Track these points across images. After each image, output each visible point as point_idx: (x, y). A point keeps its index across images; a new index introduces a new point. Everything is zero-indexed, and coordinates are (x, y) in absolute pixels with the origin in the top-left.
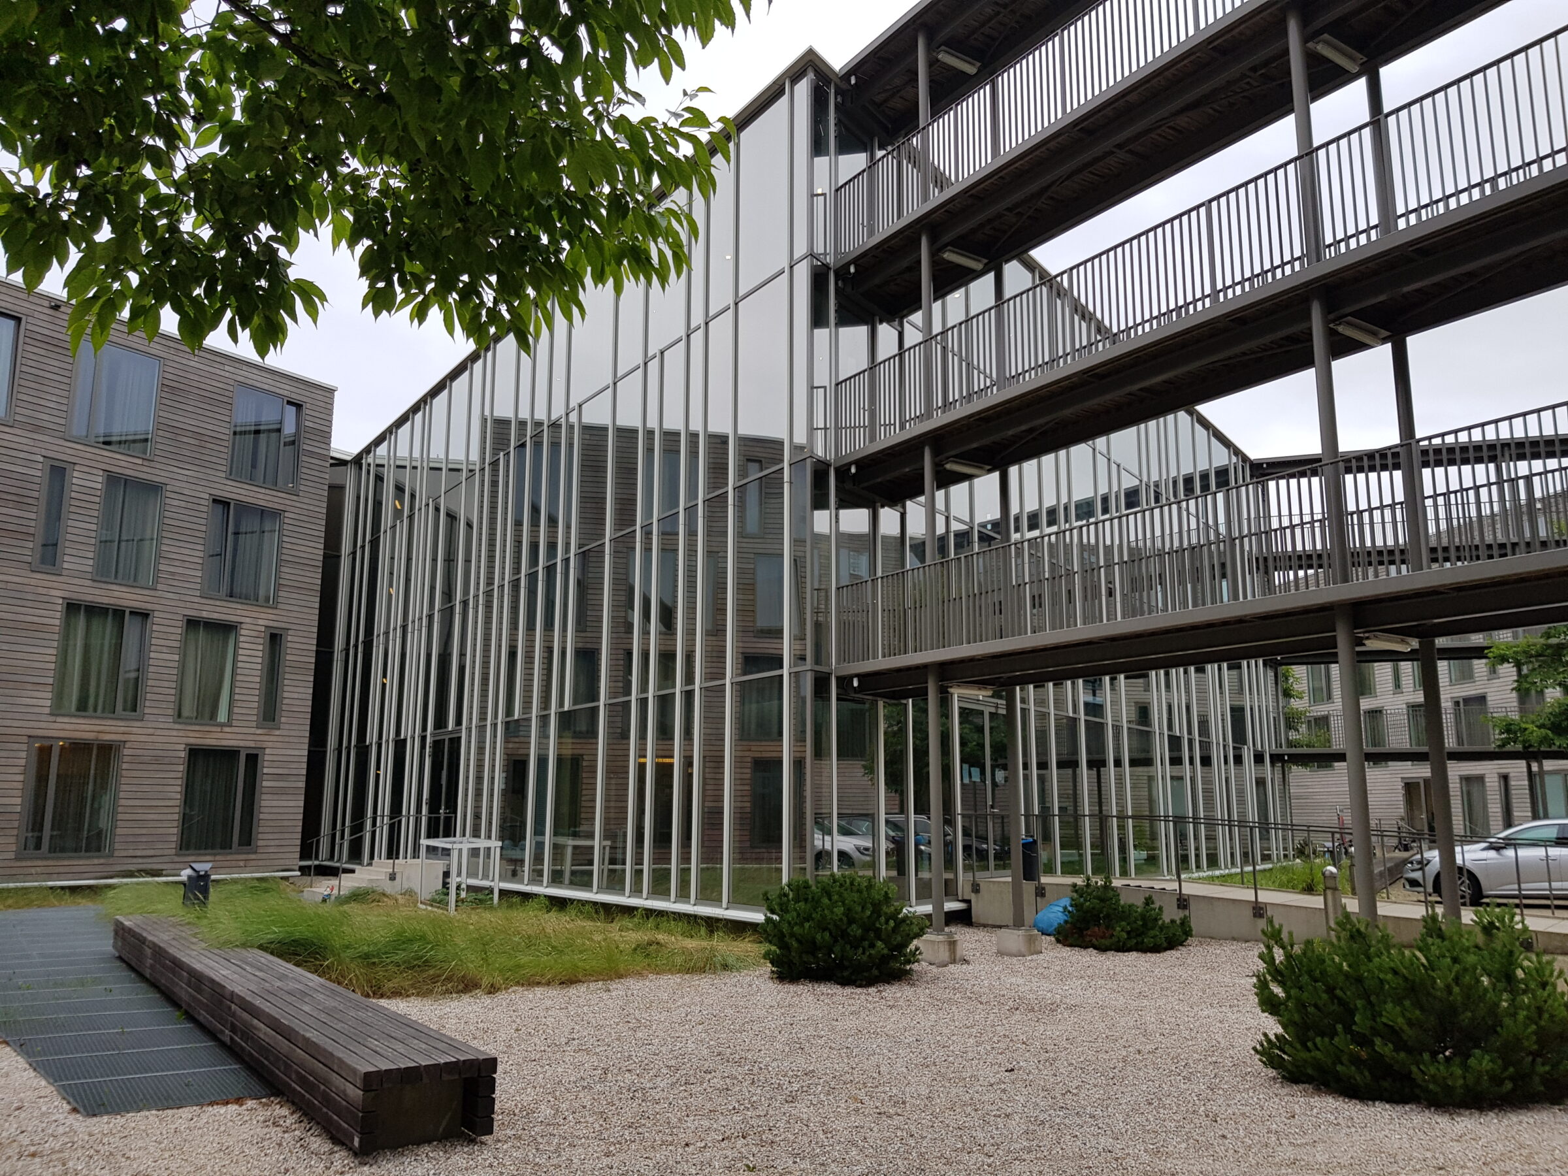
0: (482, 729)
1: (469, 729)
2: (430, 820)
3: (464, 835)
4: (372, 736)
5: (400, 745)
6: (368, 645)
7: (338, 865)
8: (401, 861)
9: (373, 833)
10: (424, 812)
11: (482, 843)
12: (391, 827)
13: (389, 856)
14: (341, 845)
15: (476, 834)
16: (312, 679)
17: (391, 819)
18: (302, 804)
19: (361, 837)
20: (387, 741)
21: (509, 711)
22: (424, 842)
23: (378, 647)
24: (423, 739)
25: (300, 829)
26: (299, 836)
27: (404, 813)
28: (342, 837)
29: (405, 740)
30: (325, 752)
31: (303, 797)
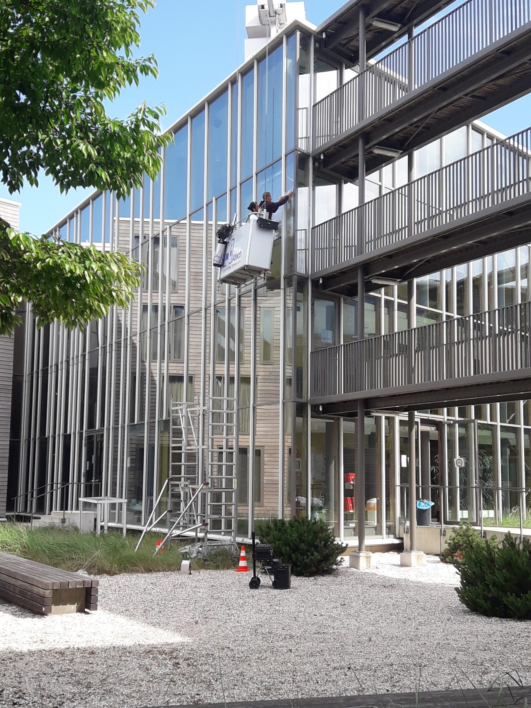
0: (116, 429)
1: (108, 429)
2: (86, 486)
3: (107, 495)
4: (49, 432)
5: (67, 438)
6: (45, 372)
7: (30, 515)
8: (69, 511)
9: (52, 494)
10: (82, 481)
11: (117, 500)
12: (63, 490)
13: (62, 509)
14: (32, 501)
15: (114, 495)
16: (10, 396)
17: (62, 485)
18: (7, 475)
19: (44, 496)
20: (59, 435)
21: (132, 419)
22: (82, 499)
23: (51, 373)
24: (81, 434)
25: (6, 492)
26: (6, 496)
27: (70, 482)
28: (32, 496)
29: (70, 435)
30: (19, 442)
31: (7, 471)
